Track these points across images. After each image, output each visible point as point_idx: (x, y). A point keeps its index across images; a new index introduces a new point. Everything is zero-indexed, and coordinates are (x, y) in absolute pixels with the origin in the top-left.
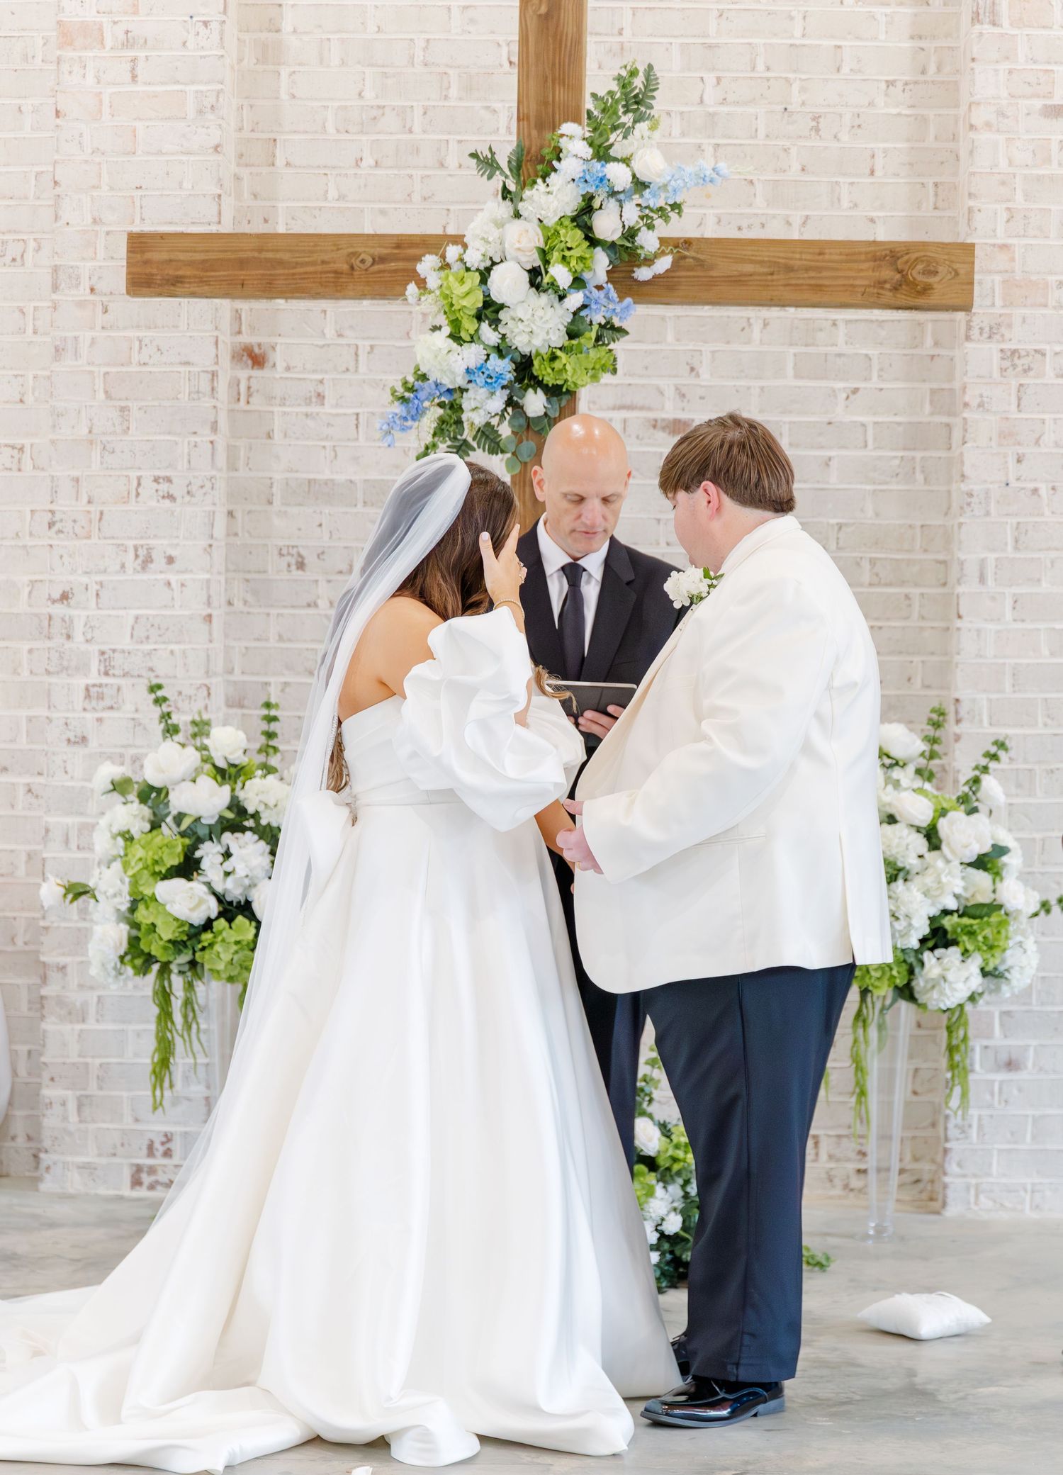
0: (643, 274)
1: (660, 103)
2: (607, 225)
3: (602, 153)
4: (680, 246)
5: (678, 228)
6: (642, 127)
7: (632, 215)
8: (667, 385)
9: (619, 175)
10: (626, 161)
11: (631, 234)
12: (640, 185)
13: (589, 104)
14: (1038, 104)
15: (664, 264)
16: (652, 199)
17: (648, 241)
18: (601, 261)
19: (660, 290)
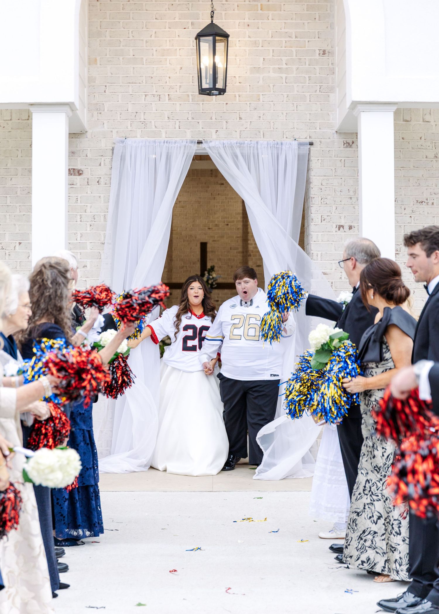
0: (214, 287)
1: (216, 269)
2: (210, 282)
3: (209, 275)
4: (217, 284)
5: (217, 282)
6: (213, 272)
7: (212, 281)
8: (216, 296)
9: (211, 277)
10: (212, 275)
11: (212, 283)
12: (213, 278)
13: (207, 269)
14: (256, 265)
15: (216, 286)
16: (214, 279)
17: (214, 283)
18: (209, 286)
19: (216, 288)
